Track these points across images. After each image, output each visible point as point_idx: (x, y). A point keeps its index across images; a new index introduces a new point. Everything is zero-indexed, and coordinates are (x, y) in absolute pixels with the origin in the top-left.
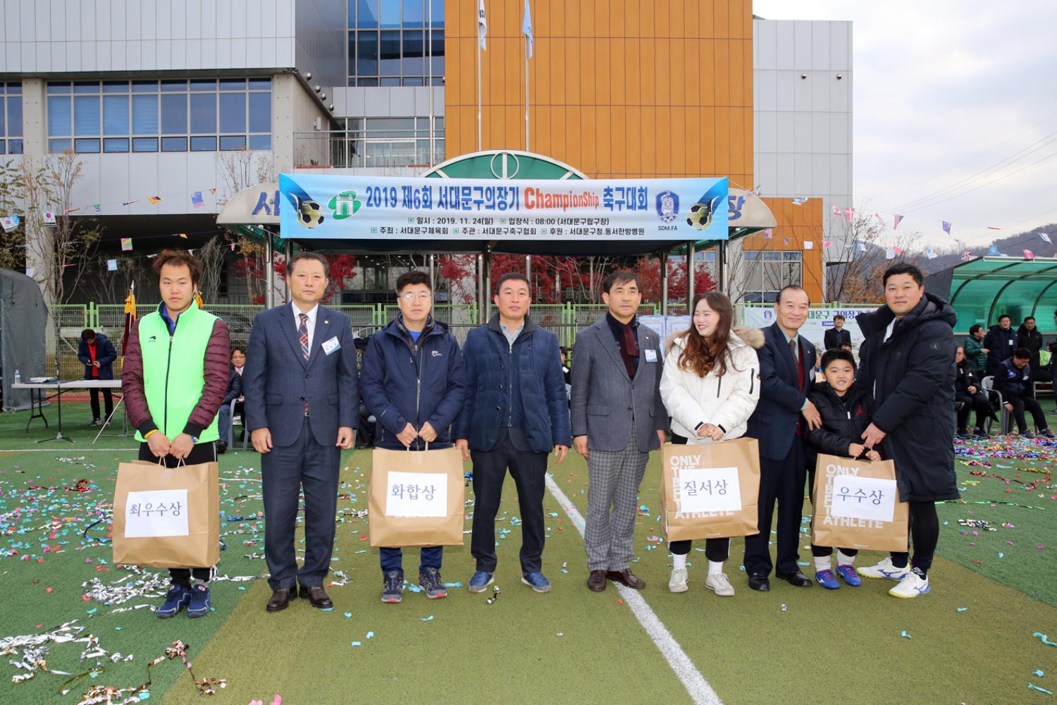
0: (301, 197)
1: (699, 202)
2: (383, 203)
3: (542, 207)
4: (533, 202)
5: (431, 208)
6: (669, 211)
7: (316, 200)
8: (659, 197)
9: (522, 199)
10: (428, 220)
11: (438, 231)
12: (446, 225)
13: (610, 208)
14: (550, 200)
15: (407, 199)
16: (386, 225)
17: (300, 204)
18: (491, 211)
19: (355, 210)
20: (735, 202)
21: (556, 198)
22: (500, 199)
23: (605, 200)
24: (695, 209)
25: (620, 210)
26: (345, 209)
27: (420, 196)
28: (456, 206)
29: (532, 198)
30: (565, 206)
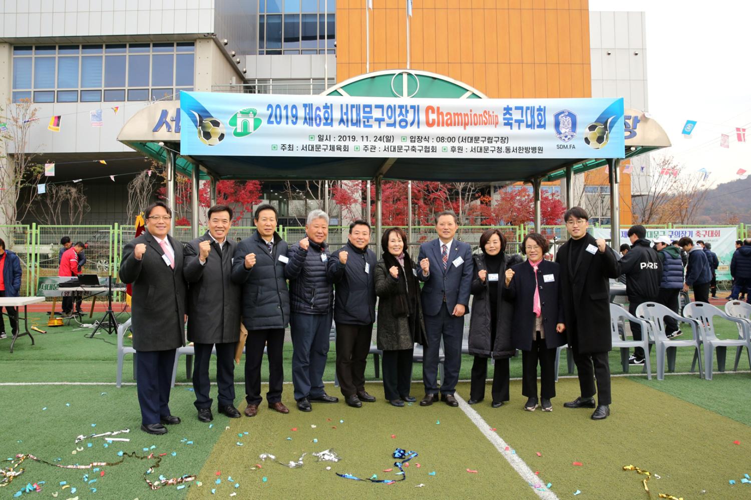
0: (201, 114)
1: (595, 122)
2: (284, 121)
3: (443, 125)
4: (434, 120)
5: (332, 126)
6: (567, 130)
7: (216, 117)
8: (557, 116)
9: (423, 117)
10: (328, 138)
11: (339, 148)
12: (347, 143)
13: (509, 127)
14: (451, 118)
15: (308, 117)
16: (287, 142)
17: (201, 122)
18: (391, 129)
19: (255, 128)
20: (630, 122)
21: (456, 117)
22: (401, 117)
23: (504, 119)
24: (592, 128)
25: (519, 128)
26: (245, 126)
27: (321, 114)
28: (357, 123)
29: (433, 116)
30: (466, 124)
